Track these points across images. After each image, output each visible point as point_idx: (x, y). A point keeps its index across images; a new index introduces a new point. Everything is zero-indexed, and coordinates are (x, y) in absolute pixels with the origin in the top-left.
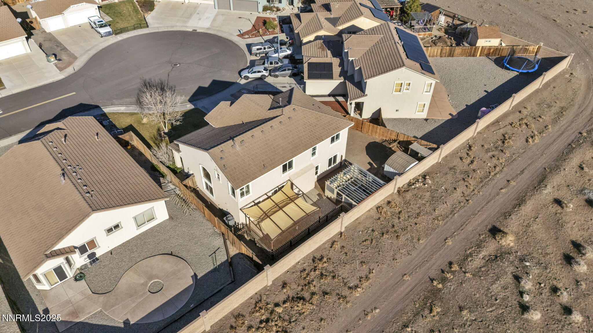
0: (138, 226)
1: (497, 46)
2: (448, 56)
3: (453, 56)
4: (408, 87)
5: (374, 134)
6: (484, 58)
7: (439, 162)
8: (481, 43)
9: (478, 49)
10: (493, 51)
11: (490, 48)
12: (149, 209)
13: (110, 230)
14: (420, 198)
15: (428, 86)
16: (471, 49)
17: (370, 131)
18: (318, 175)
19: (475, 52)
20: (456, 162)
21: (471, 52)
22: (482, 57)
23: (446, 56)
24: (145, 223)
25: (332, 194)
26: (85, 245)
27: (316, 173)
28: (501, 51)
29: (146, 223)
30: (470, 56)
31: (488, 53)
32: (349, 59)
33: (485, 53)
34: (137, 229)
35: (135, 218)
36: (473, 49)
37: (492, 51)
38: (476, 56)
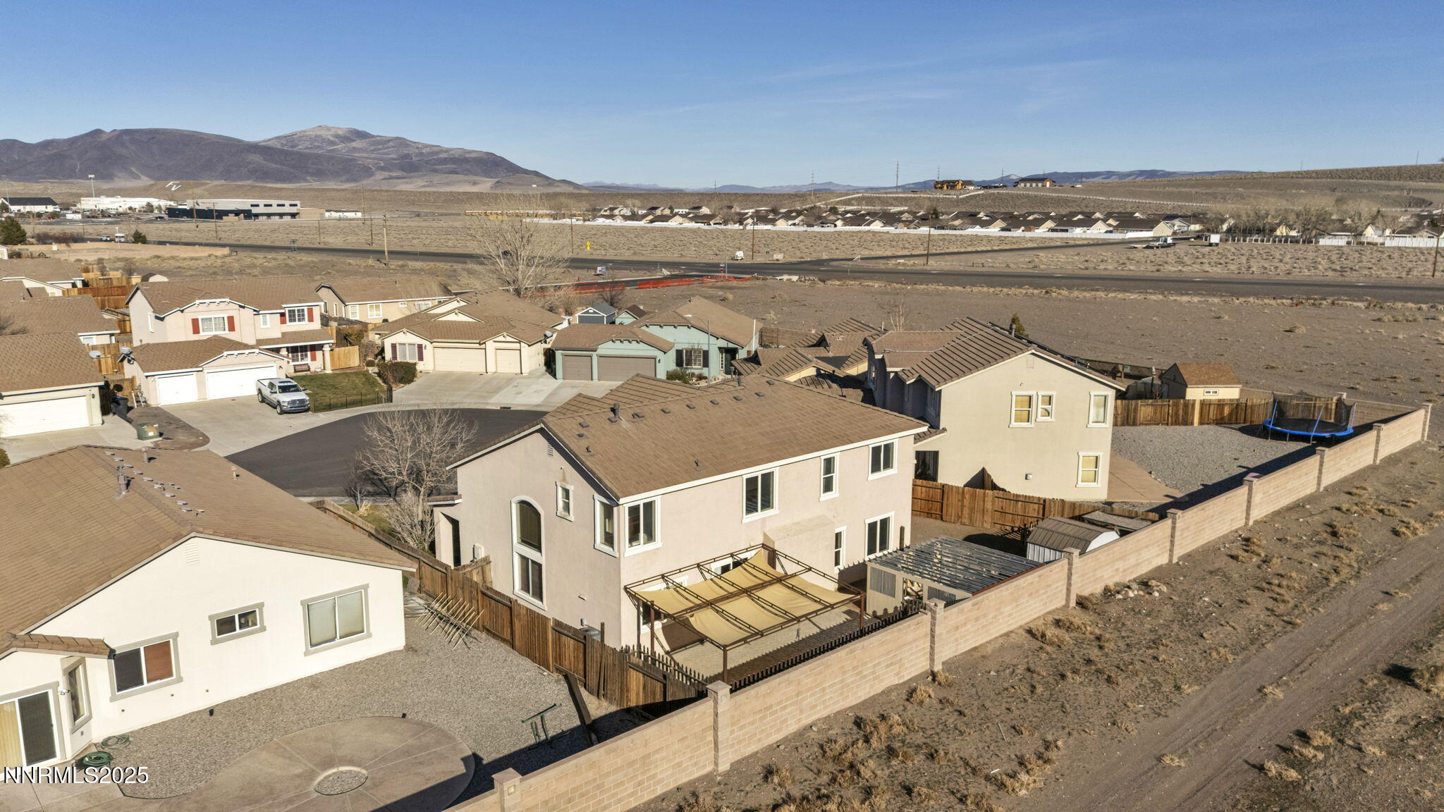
0: (312, 645)
1: (1238, 400)
2: (1123, 425)
3: (1134, 424)
4: (1048, 407)
5: (978, 516)
6: (1212, 429)
7: (1175, 561)
8: (1195, 394)
9: (1193, 405)
10: (1231, 414)
11: (1220, 404)
12: (356, 588)
13: (225, 625)
14: (1148, 615)
15: (1097, 406)
16: (1176, 405)
17: (966, 511)
18: (841, 567)
19: (1186, 413)
20: (1223, 562)
21: (1177, 414)
22: (1206, 426)
23: (1119, 423)
24: (333, 640)
25: (890, 598)
26: (138, 651)
27: (837, 563)
28: (1249, 411)
29: (338, 641)
30: (1176, 423)
31: (1219, 417)
32: (889, 369)
33: (1211, 416)
34: (307, 653)
35: (308, 607)
36: (1181, 407)
37: (1226, 411)
38: (1192, 424)
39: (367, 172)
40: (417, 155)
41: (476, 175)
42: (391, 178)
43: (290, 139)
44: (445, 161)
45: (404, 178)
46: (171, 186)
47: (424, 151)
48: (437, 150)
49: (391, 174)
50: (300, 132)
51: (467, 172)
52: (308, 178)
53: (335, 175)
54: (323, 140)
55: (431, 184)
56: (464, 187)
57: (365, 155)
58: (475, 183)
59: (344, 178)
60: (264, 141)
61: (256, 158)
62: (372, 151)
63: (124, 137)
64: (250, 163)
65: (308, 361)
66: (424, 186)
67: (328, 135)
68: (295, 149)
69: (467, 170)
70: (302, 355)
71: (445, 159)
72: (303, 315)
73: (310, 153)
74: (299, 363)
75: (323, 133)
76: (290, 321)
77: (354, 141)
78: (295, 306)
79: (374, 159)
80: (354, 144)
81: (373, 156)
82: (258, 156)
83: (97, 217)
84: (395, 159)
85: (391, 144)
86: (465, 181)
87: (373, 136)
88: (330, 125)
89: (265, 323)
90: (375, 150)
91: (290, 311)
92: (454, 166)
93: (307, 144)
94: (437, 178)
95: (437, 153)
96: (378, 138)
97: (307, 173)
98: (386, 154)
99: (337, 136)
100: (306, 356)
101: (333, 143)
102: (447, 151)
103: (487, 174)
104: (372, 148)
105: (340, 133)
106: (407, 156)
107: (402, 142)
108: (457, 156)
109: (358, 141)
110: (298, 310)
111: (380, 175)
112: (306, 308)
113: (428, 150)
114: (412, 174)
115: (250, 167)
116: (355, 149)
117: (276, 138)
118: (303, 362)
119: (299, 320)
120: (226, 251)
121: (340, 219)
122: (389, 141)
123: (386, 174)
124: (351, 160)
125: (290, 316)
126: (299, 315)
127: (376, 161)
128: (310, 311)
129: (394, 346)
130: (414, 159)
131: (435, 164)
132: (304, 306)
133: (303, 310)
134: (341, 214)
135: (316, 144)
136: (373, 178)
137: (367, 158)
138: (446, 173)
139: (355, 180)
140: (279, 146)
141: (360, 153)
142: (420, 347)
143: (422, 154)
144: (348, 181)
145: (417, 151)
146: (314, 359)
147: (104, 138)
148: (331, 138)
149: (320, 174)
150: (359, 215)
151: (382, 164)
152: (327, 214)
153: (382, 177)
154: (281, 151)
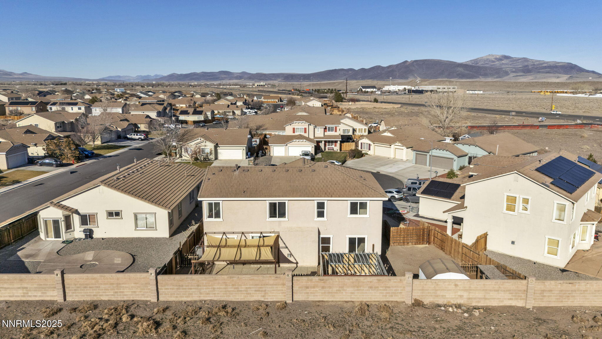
0: (137, 228)
4: (526, 205)
7: (529, 307)
12: (152, 213)
13: (110, 214)
15: (559, 210)
26: (87, 215)
29: (145, 228)
34: (133, 230)
35: (136, 215)
39: (507, 73)
40: (532, 65)
41: (560, 73)
42: (517, 76)
43: (476, 61)
44: (545, 67)
45: (523, 76)
46: (418, 81)
47: (535, 63)
48: (541, 63)
49: (517, 74)
50: (480, 58)
51: (556, 72)
52: (480, 77)
53: (492, 75)
54: (490, 61)
55: (535, 79)
56: (553, 79)
57: (507, 66)
58: (558, 77)
59: (495, 77)
60: (466, 62)
61: (461, 69)
62: (511, 65)
63: (414, 63)
64: (458, 71)
65: (333, 146)
66: (532, 79)
67: (492, 58)
68: (477, 65)
69: (556, 71)
70: (331, 144)
71: (546, 66)
72: (333, 129)
73: (483, 66)
74: (330, 147)
75: (490, 58)
76: (328, 131)
77: (503, 60)
78: (331, 126)
79: (511, 68)
80: (503, 62)
81: (510, 66)
82: (461, 68)
83: (386, 93)
84: (520, 68)
85: (520, 61)
86: (553, 77)
87: (512, 58)
88: (493, 54)
89: (318, 131)
90: (512, 64)
91: (328, 128)
92: (549, 70)
93: (482, 63)
94: (539, 76)
95: (543, 64)
96: (515, 59)
97: (480, 75)
98: (517, 65)
99: (496, 59)
100: (333, 144)
101: (494, 62)
102: (547, 63)
103: (566, 73)
104: (511, 63)
105: (498, 57)
106: (527, 66)
107: (525, 60)
108: (552, 65)
109: (505, 60)
110: (332, 128)
111: (512, 75)
112: (334, 127)
113: (538, 63)
114: (527, 74)
115: (458, 73)
116: (503, 63)
117: (470, 61)
118: (332, 147)
119: (332, 131)
120: (399, 106)
121: (473, 94)
122: (520, 59)
123: (515, 74)
124: (500, 69)
125: (328, 129)
126: (332, 129)
127: (511, 69)
128: (336, 128)
129: (361, 144)
130: (530, 67)
131: (540, 69)
132: (334, 126)
133: (333, 127)
134: (473, 92)
135: (486, 62)
136: (509, 76)
137: (507, 67)
138: (544, 73)
139: (500, 77)
140: (471, 64)
141: (505, 65)
142: (370, 145)
143: (534, 65)
144: (497, 78)
145: (532, 63)
146: (335, 146)
147: (408, 63)
148: (493, 60)
149: (485, 75)
150: (481, 92)
151: (514, 70)
152: (468, 92)
153: (513, 76)
154: (471, 66)
